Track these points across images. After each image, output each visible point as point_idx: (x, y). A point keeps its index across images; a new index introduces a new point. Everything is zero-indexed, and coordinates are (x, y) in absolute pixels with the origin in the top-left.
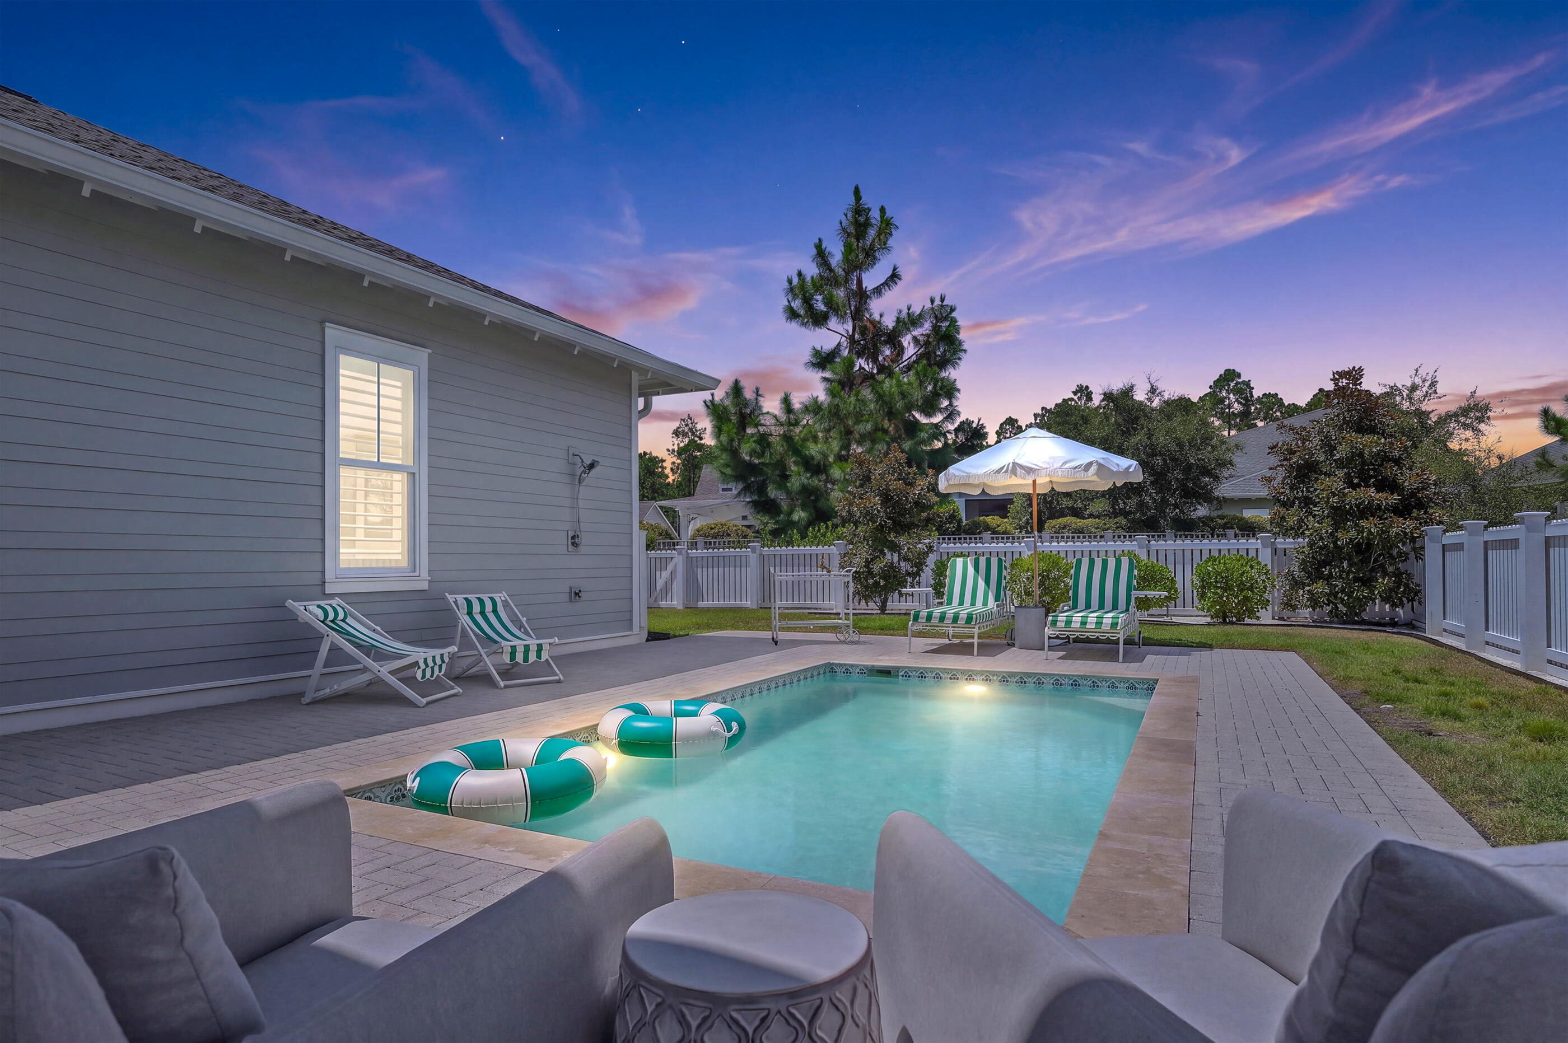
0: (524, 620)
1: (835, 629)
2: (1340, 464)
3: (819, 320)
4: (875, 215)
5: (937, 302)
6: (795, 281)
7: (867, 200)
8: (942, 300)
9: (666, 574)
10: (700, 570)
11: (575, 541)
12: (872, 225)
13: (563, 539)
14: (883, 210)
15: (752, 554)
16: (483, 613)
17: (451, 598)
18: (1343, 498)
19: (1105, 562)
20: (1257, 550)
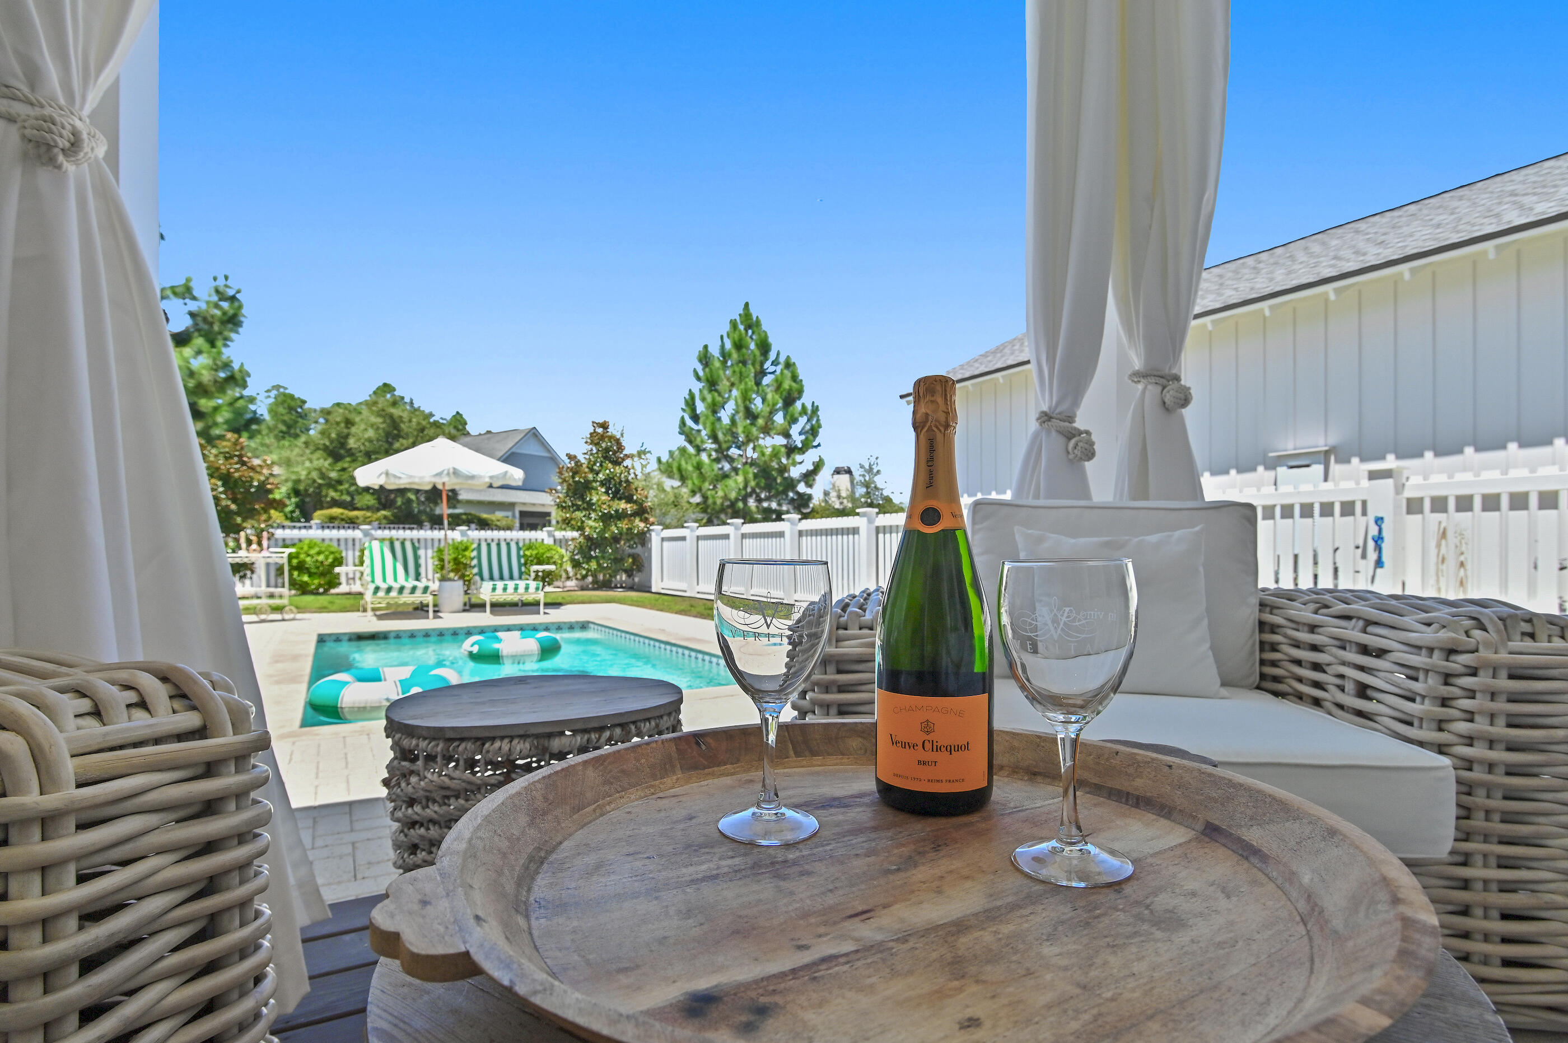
1: (253, 610)
2: (602, 483)
18: (610, 506)
19: (498, 545)
20: (543, 540)
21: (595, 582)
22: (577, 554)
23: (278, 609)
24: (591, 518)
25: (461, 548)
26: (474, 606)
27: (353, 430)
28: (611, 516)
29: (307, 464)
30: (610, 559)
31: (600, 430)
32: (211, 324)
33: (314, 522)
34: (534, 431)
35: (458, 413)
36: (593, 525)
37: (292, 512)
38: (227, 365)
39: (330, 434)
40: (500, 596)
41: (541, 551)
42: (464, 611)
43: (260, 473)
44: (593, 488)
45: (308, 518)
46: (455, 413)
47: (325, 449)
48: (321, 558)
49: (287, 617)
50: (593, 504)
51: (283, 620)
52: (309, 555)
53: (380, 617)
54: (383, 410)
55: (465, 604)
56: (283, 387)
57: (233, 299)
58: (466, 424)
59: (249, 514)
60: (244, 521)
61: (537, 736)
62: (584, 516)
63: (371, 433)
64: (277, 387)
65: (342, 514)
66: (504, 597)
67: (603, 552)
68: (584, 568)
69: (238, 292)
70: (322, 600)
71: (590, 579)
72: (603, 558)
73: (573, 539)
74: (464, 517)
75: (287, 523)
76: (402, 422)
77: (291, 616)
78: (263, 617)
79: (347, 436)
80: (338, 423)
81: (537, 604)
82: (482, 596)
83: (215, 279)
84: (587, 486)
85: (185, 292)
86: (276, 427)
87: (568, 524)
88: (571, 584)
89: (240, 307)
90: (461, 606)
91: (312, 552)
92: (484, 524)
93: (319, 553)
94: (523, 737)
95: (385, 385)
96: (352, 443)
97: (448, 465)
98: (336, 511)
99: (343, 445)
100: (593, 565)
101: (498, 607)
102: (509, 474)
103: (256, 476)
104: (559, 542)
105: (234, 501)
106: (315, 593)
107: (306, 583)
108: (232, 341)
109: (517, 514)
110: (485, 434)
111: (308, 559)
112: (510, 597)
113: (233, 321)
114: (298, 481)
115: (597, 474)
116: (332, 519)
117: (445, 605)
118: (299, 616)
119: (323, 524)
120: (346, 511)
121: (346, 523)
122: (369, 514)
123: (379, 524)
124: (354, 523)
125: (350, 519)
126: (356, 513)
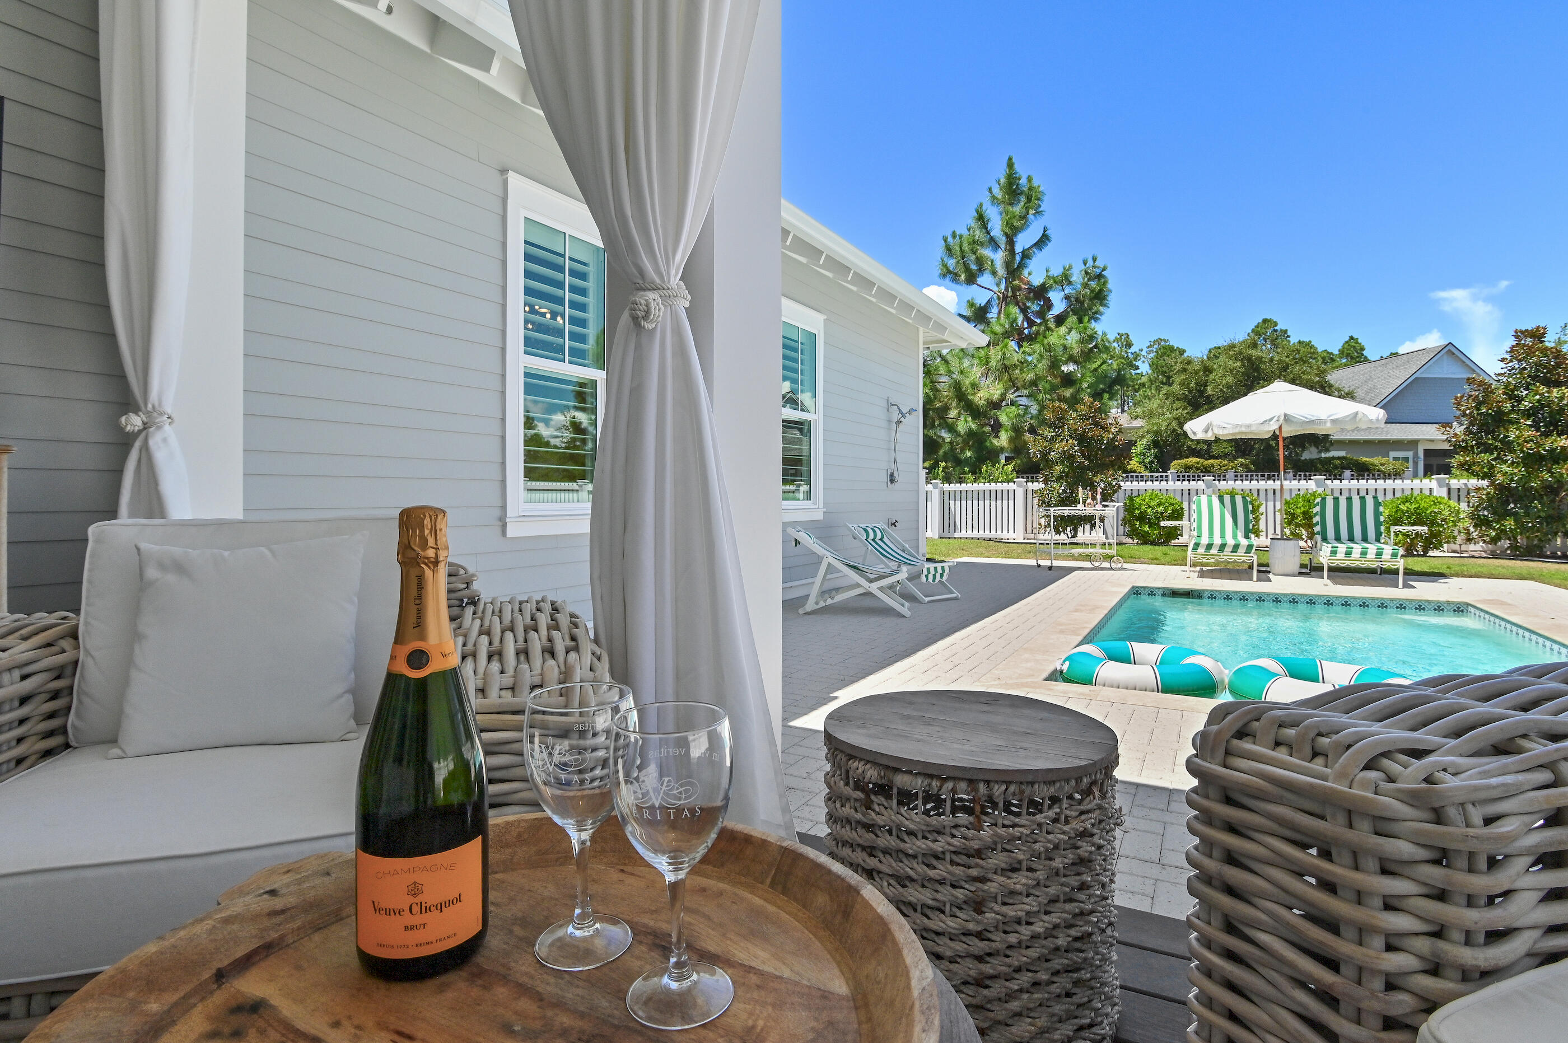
1: (1088, 557)
2: (1527, 414)
3: (970, 277)
4: (1025, 182)
5: (1090, 263)
6: (951, 240)
7: (1017, 170)
8: (1094, 260)
11: (892, 479)
12: (1022, 192)
13: (884, 478)
14: (1029, 179)
16: (874, 540)
17: (852, 527)
18: (1538, 445)
19: (1349, 499)
20: (1431, 490)
21: (1514, 547)
22: (1484, 509)
23: (1109, 558)
24: (1506, 462)
25: (1309, 500)
26: (1312, 569)
27: (1212, 377)
28: (1542, 458)
29: (1168, 415)
30: (1539, 517)
31: (1529, 341)
32: (1082, 303)
33: (1172, 472)
34: (1450, 347)
35: (1351, 338)
36: (1508, 470)
37: (1152, 462)
38: (1092, 338)
39: (1189, 384)
40: (1341, 559)
41: (1423, 504)
42: (1300, 574)
43: (1109, 432)
44: (1511, 422)
45: (1165, 468)
46: (1347, 339)
47: (1185, 398)
48: (1161, 509)
49: (1114, 566)
50: (1511, 443)
51: (1112, 569)
52: (1150, 507)
53: (1202, 574)
54: (1241, 353)
55: (1302, 566)
56: (1164, 340)
57: (1100, 276)
58: (1363, 349)
59: (1101, 467)
60: (1094, 476)
61: (887, 767)
62: (1494, 460)
63: (1230, 379)
64: (1159, 341)
65: (1198, 463)
66: (1348, 562)
67: (1527, 509)
68: (1494, 529)
69: (1104, 270)
70: (1158, 551)
71: (1506, 543)
72: (1527, 514)
73: (1478, 489)
74: (1338, 462)
75: (1146, 473)
76: (1262, 362)
77: (1120, 565)
78: (1097, 564)
79: (1205, 385)
80: (1196, 372)
81: (1396, 572)
82: (1322, 560)
83: (1085, 263)
84: (1499, 420)
85: (1065, 279)
86: (1157, 379)
87: (1467, 470)
88: (1478, 547)
89: (1105, 283)
90: (1296, 569)
91: (1152, 504)
92: (1362, 470)
93: (1159, 505)
94: (875, 764)
95: (1265, 321)
96: (1209, 390)
97: (1279, 411)
98: (1192, 460)
99: (1201, 393)
100: (1510, 523)
101: (1340, 573)
102: (1360, 416)
103: (1105, 435)
104: (1458, 495)
105: (1088, 458)
106: (1153, 543)
107: (1147, 532)
108: (1101, 314)
109: (1421, 454)
110: (1388, 358)
111: (1149, 510)
112: (1355, 560)
113: (1100, 297)
114: (1157, 433)
115: (1520, 402)
116: (1187, 468)
117: (1276, 565)
118: (1126, 566)
119: (1179, 474)
120: (1202, 460)
121: (1202, 472)
122: (1225, 462)
123: (1236, 472)
124: (1209, 472)
125: (1205, 468)
126: (1211, 461)
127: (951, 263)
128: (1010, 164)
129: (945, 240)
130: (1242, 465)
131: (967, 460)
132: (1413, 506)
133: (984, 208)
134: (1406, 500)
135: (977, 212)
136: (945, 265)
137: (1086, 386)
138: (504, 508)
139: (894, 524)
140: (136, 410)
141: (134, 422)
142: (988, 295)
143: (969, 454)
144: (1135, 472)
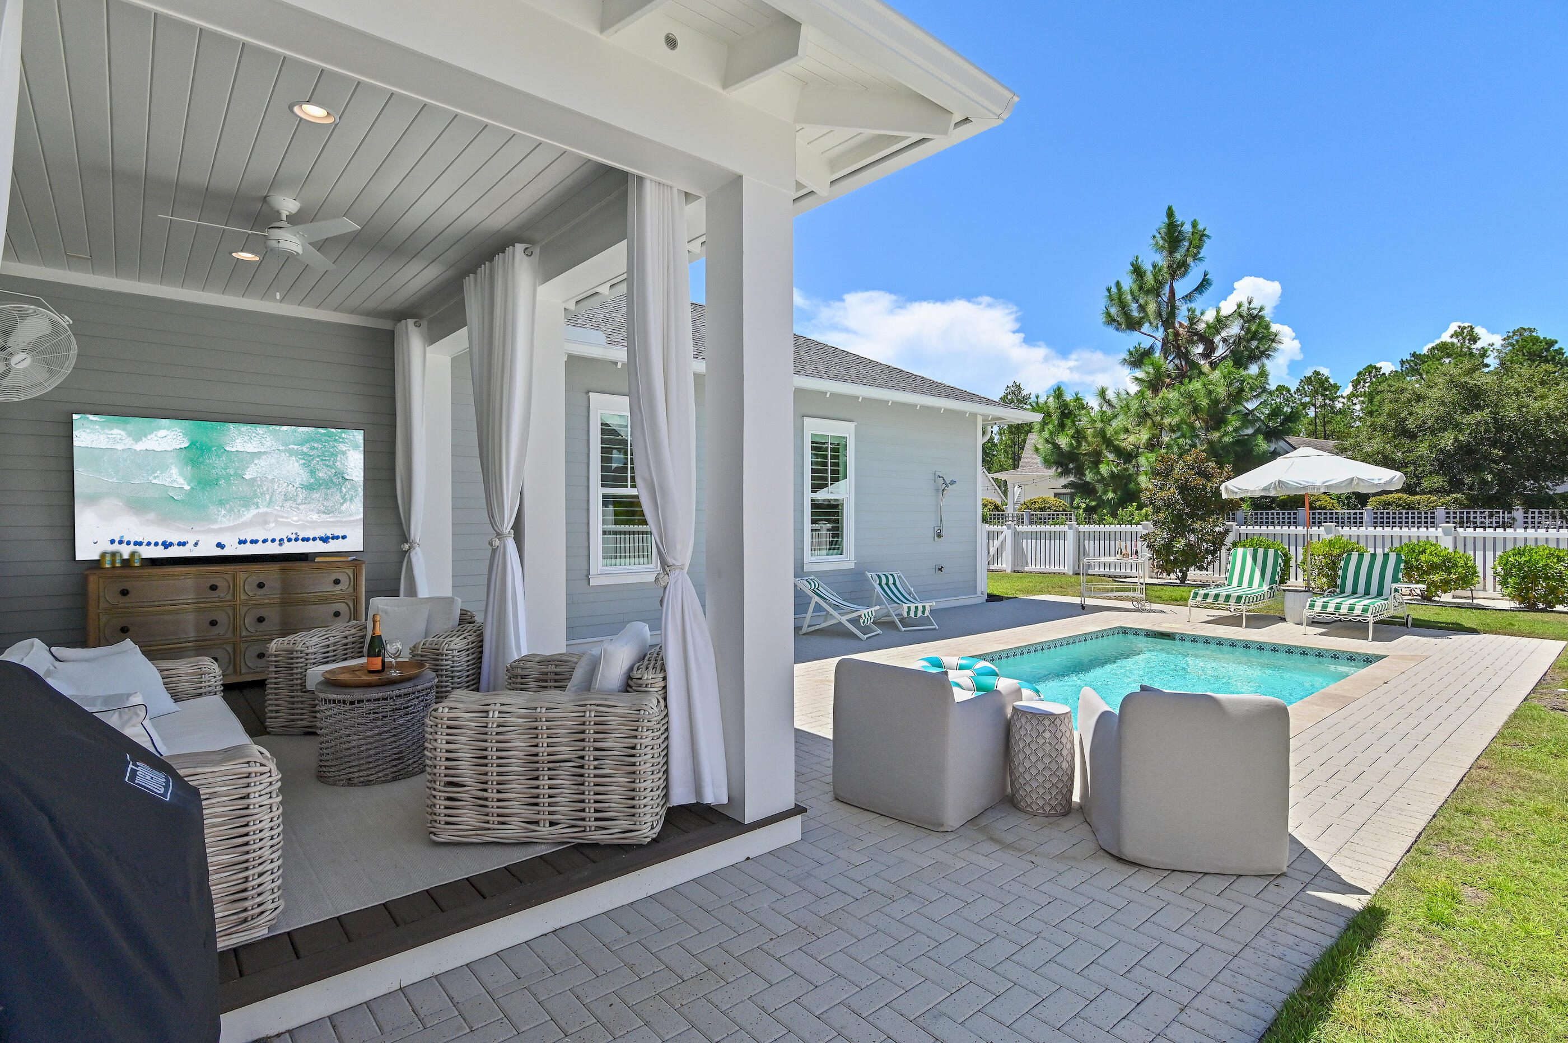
0: (912, 590)
3: (1133, 325)
4: (1187, 228)
5: (1245, 305)
6: (1114, 290)
7: (1179, 217)
8: (1250, 303)
9: (997, 543)
10: (1025, 541)
11: (939, 536)
12: (1184, 239)
13: (931, 534)
14: (1194, 225)
15: (1069, 530)
16: (887, 584)
17: (869, 574)
32: (1239, 345)
40: (1318, 612)
57: (1259, 318)
65: (1399, 499)
66: (1323, 616)
98: (1394, 496)
112: (1330, 613)
117: (1289, 615)
119: (1375, 511)
120: (1405, 496)
121: (1404, 508)
122: (1433, 498)
123: (1446, 509)
124: (1413, 508)
125: (1409, 505)
126: (1418, 497)
127: (1113, 311)
128: (1170, 213)
129: (1109, 290)
130: (1456, 500)
131: (1109, 501)
132: (1524, 559)
133: (1140, 261)
134: (1520, 553)
135: (1132, 264)
136: (1108, 314)
137: (1231, 429)
138: (589, 570)
139: (940, 570)
140: (407, 542)
141: (406, 546)
142: (1151, 340)
143: (1110, 495)
144: (1325, 508)
